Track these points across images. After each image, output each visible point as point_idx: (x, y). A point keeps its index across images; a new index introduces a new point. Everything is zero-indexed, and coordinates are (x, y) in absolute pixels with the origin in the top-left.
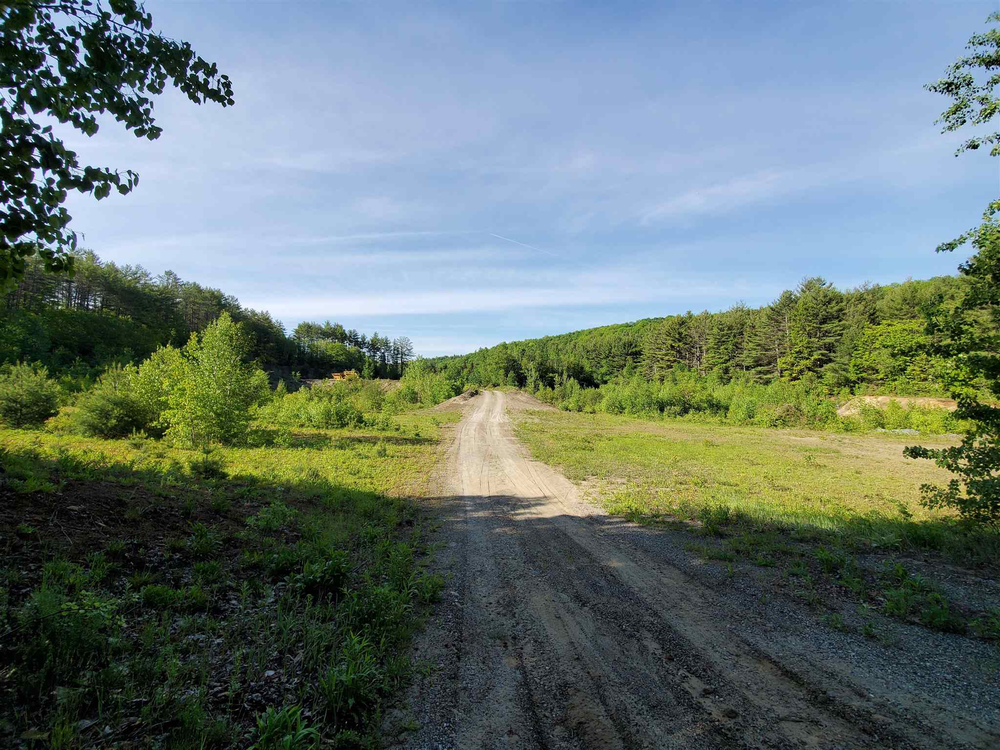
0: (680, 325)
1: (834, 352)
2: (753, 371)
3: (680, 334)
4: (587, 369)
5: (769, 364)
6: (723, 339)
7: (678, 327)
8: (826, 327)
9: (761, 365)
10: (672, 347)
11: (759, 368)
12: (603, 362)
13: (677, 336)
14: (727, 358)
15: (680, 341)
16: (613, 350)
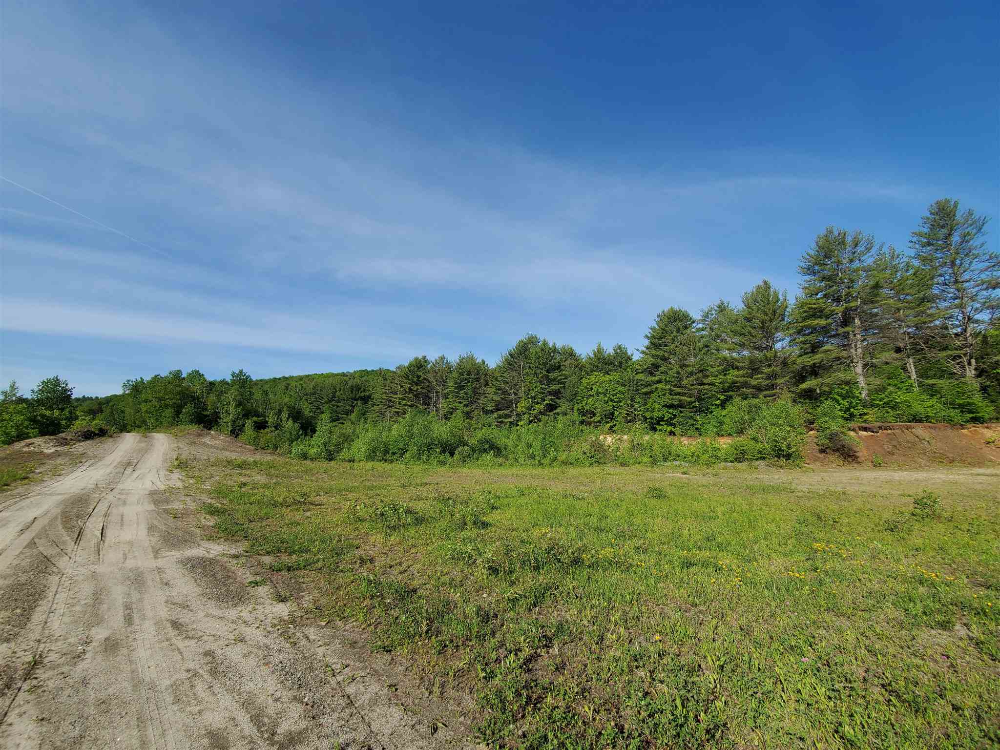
0: (419, 368)
1: (560, 399)
2: (495, 415)
3: (419, 377)
4: (306, 413)
5: (508, 408)
6: (462, 384)
7: (416, 369)
8: (552, 375)
9: (501, 410)
10: (410, 389)
11: (501, 413)
12: (325, 407)
13: (415, 379)
14: (466, 402)
15: (417, 384)
16: (338, 394)
